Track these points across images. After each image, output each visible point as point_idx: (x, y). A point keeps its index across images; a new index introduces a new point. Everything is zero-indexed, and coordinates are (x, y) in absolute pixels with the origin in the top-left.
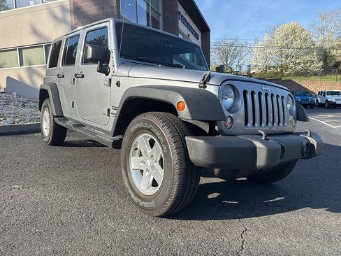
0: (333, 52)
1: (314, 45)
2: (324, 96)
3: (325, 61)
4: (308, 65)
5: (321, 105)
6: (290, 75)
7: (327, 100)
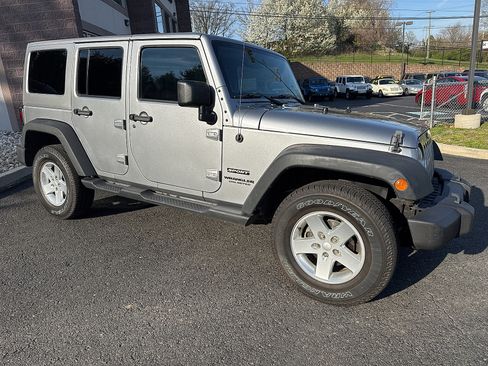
0: (347, 22)
1: (325, 12)
2: (344, 83)
3: (338, 34)
4: (319, 40)
5: (341, 96)
6: (298, 54)
7: (348, 89)
